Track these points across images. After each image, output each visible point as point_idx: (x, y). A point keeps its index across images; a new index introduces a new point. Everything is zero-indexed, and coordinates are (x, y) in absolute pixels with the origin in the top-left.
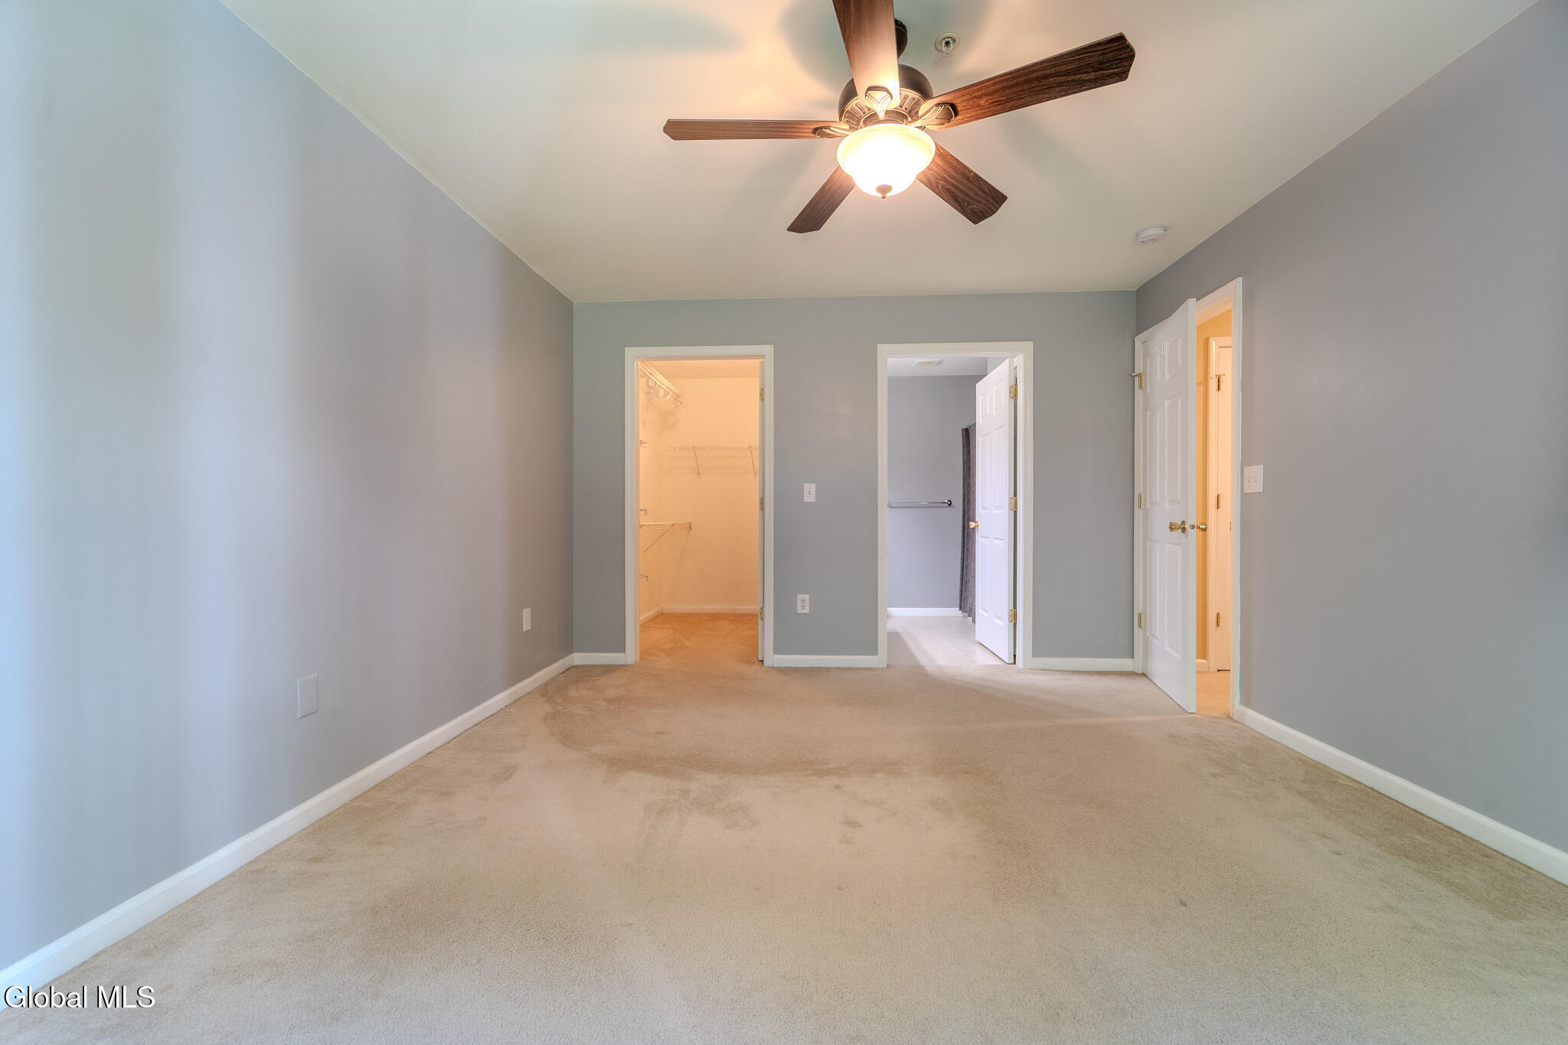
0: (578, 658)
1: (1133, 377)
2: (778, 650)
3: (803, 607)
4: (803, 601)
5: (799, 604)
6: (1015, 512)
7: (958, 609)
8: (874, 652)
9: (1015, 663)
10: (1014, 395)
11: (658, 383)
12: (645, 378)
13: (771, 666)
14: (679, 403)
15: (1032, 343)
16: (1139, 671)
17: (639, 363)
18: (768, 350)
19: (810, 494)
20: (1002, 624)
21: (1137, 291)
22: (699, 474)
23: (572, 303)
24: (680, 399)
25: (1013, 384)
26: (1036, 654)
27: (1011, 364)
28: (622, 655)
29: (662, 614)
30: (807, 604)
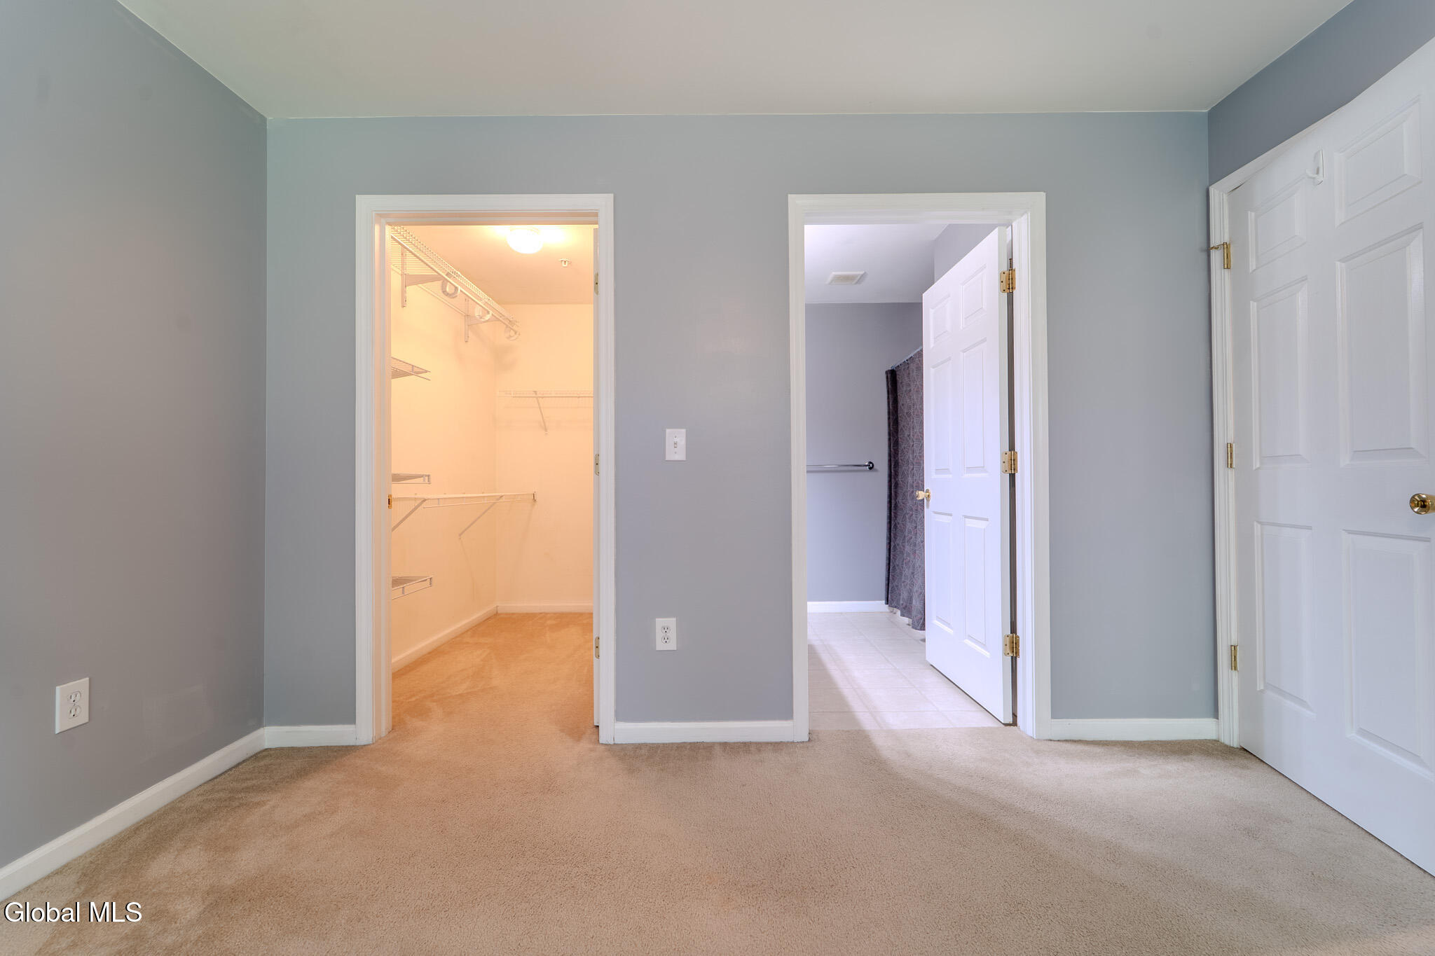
0: (271, 736)
1: (1208, 250)
2: (622, 714)
3: (666, 640)
4: (666, 629)
5: (659, 635)
6: (1012, 477)
7: (884, 602)
8: (787, 713)
9: (1014, 723)
10: (1009, 285)
11: (460, 288)
12: (440, 282)
13: (612, 743)
14: (512, 333)
15: (1043, 195)
16: (1234, 741)
17: (388, 228)
18: (603, 203)
19: (676, 444)
20: (987, 654)
21: (1210, 113)
22: (546, 430)
23: (264, 119)
24: (514, 327)
25: (1005, 268)
26: (1058, 711)
27: (1001, 238)
28: (353, 726)
29: (497, 614)
30: (673, 634)
